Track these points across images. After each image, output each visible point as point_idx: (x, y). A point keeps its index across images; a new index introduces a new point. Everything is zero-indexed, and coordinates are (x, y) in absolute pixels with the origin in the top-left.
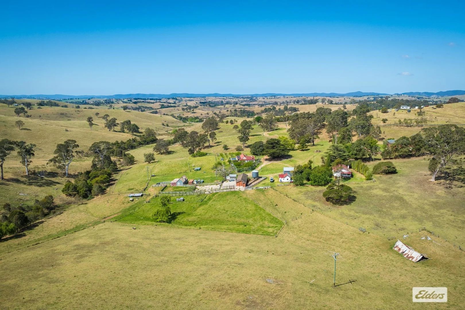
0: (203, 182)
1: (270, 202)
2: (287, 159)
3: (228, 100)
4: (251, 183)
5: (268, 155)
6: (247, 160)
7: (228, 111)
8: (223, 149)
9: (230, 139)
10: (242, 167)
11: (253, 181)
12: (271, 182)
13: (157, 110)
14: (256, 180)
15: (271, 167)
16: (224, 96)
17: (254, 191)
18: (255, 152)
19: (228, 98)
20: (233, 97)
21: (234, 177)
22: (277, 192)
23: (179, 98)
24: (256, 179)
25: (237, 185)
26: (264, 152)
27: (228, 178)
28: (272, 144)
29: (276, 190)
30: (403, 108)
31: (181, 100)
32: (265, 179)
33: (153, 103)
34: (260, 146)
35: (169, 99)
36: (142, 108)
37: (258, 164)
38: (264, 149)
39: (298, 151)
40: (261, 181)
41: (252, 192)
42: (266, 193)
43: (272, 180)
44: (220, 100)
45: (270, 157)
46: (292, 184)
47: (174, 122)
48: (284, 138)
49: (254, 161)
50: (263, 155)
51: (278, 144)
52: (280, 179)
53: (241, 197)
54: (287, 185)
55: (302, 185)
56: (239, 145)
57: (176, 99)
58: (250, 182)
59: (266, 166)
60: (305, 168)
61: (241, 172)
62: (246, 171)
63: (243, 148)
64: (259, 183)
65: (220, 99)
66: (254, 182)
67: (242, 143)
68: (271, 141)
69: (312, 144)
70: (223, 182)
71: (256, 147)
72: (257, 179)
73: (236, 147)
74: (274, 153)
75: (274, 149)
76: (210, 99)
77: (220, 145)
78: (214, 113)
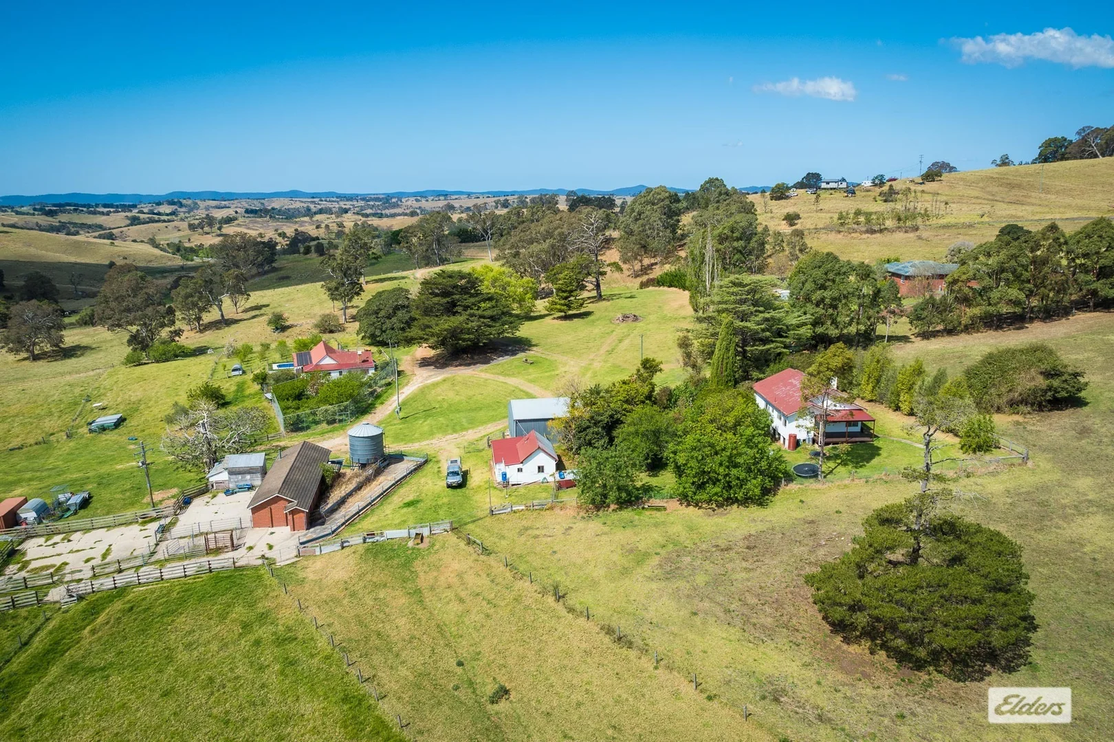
0: (85, 503)
1: (453, 662)
2: (514, 353)
3: (324, 205)
4: (342, 502)
5: (432, 340)
6: (339, 368)
7: (318, 227)
8: (270, 329)
9: (300, 295)
10: (312, 403)
11: (351, 486)
12: (449, 486)
13: (114, 231)
14: (368, 480)
15: (447, 395)
16: (313, 196)
17: (352, 560)
18: (378, 333)
19: (326, 201)
20: (337, 197)
21: (250, 471)
22: (491, 560)
23: (189, 202)
24: (370, 471)
25: (256, 524)
26: (414, 332)
27: (219, 475)
28: (445, 294)
29: (486, 551)
30: (828, 186)
31: (196, 206)
32: (419, 468)
33: (108, 214)
34: (397, 308)
35: (159, 204)
36: (71, 227)
37: (389, 384)
38: (413, 319)
39: (548, 319)
40: (398, 483)
41: (339, 574)
42: (424, 580)
43: (456, 473)
44: (303, 204)
45: (438, 351)
46: (571, 497)
47: (153, 258)
48: (492, 271)
49: (371, 372)
50: (409, 342)
51: (472, 296)
52: (500, 468)
53: (263, 617)
54: (542, 508)
55: (631, 499)
56: (327, 312)
57: (181, 205)
58: (335, 496)
59: (423, 391)
60: (627, 402)
61: (302, 429)
62: (329, 423)
63: (342, 321)
64: (385, 495)
65: (302, 202)
66: (359, 488)
67: (339, 304)
68: (441, 280)
69: (594, 293)
70: (187, 502)
71: (382, 313)
72: (378, 473)
73: (315, 321)
74: (454, 333)
75: (454, 314)
76: (276, 204)
77: (262, 315)
78: (280, 235)
